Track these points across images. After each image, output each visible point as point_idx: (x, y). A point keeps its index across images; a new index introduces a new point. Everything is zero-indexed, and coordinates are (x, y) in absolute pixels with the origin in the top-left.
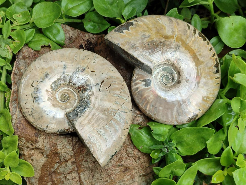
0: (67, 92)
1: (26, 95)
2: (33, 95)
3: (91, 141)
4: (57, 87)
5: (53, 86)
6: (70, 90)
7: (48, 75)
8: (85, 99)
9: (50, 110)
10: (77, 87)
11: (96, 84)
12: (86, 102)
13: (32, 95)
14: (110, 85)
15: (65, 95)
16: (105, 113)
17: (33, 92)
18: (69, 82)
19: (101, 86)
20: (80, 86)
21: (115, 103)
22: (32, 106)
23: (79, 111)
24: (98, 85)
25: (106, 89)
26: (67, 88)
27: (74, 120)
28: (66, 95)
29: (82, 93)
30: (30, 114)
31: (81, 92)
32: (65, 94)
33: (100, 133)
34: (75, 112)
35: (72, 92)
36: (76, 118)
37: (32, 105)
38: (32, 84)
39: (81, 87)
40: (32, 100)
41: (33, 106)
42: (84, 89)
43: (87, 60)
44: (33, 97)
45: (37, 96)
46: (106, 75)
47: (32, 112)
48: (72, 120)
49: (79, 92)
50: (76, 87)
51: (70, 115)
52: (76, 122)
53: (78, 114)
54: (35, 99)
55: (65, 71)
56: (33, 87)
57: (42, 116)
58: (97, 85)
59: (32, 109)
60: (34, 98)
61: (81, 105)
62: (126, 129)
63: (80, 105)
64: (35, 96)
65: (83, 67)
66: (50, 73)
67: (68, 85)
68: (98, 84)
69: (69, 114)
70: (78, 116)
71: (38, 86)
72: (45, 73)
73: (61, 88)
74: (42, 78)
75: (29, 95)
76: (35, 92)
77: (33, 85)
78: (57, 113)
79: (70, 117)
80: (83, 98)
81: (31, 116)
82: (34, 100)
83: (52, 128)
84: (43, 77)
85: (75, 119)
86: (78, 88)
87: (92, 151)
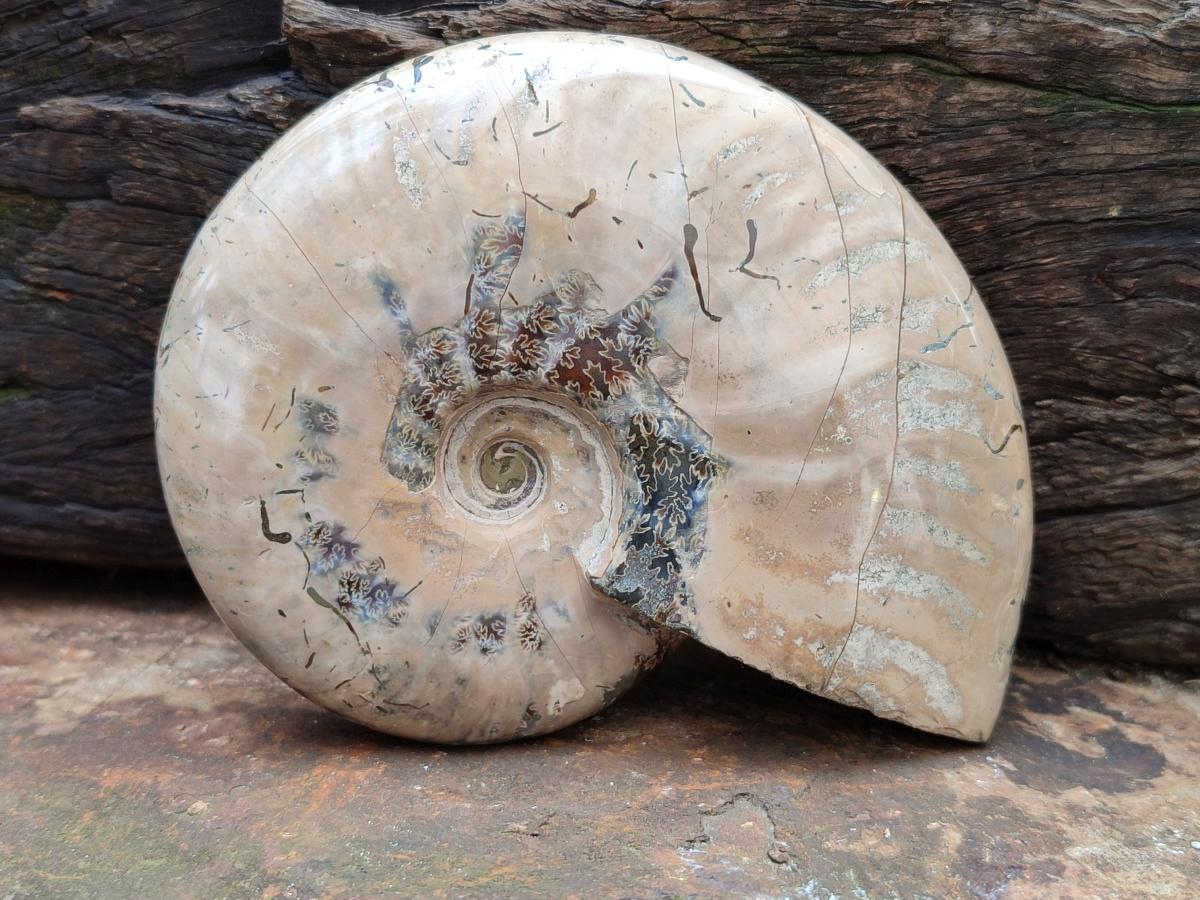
0: (502, 428)
1: (281, 613)
2: (320, 592)
3: (855, 662)
4: (427, 447)
5: (399, 458)
6: (516, 409)
7: (321, 409)
8: (647, 425)
9: (482, 619)
10: (549, 375)
11: (658, 283)
12: (668, 442)
13: (311, 592)
14: (751, 225)
15: (499, 454)
16: (831, 444)
17: (303, 572)
18: (478, 371)
19: (694, 274)
20: (564, 357)
21: (853, 330)
22: (362, 658)
23: (667, 526)
24: (676, 285)
25: (742, 269)
26: (485, 410)
27: (673, 609)
28: (505, 451)
29: (606, 394)
30: (382, 705)
31: (598, 393)
32: (498, 446)
33: (878, 585)
34: (649, 551)
35: (533, 412)
36: (675, 590)
37: (358, 649)
38: (265, 525)
39: (579, 364)
40: (337, 623)
41: (366, 652)
42: (607, 365)
43: (491, 147)
44: (328, 605)
45: (349, 583)
46: (678, 171)
47: (383, 691)
48: (663, 616)
49: (578, 398)
50: (544, 380)
51: (626, 586)
52: (695, 611)
53: (672, 555)
54: (348, 605)
55: (404, 316)
56: (284, 538)
57: (462, 682)
58: (668, 285)
59: (372, 671)
60: (337, 606)
61: (652, 479)
62: (1008, 438)
63: (644, 486)
64: (336, 586)
65: (503, 219)
66: (321, 390)
67: (485, 392)
68: (672, 274)
69: (617, 586)
70: (677, 567)
71: (308, 516)
72: (296, 410)
73: (449, 433)
74: (300, 455)
75: (296, 602)
76: (315, 565)
77: (275, 529)
78: (534, 609)
79: (635, 596)
80: (635, 429)
81: (392, 712)
82: (349, 615)
83: (561, 705)
84: (299, 446)
85: (677, 599)
86: (562, 381)
87: (897, 714)
